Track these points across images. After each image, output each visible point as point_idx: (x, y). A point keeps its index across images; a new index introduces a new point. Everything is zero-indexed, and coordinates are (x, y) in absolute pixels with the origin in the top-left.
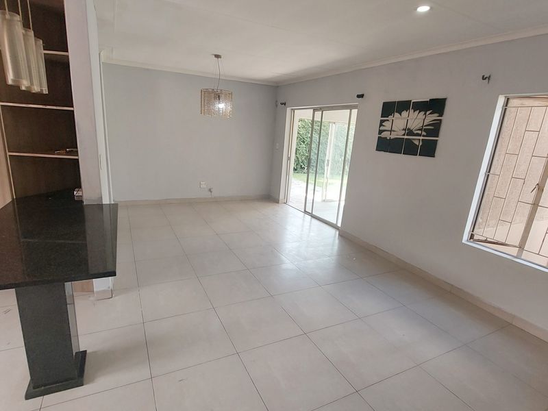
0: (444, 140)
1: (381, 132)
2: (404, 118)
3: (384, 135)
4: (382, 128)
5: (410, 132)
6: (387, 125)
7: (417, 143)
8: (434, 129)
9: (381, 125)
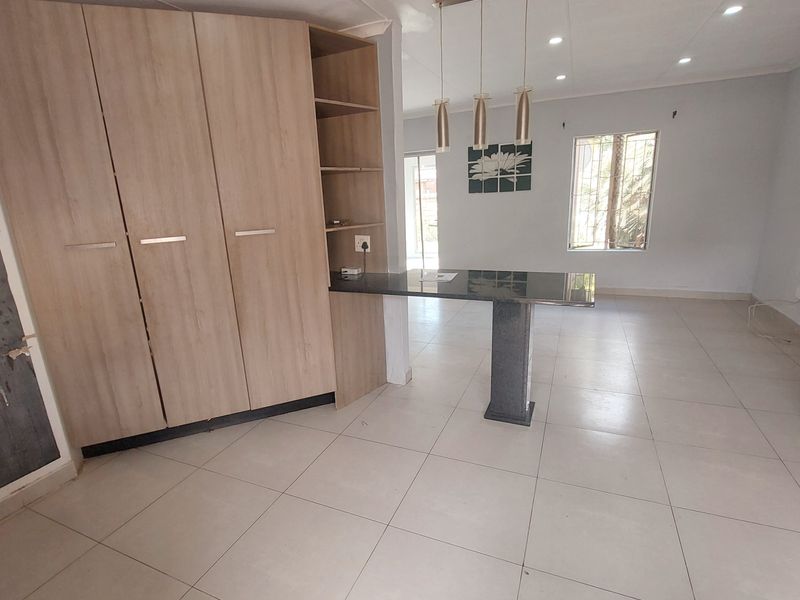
0: (536, 175)
1: (470, 175)
2: (495, 160)
3: (474, 177)
4: (471, 172)
5: (503, 172)
6: (477, 168)
7: (512, 180)
8: (526, 167)
9: (469, 169)
